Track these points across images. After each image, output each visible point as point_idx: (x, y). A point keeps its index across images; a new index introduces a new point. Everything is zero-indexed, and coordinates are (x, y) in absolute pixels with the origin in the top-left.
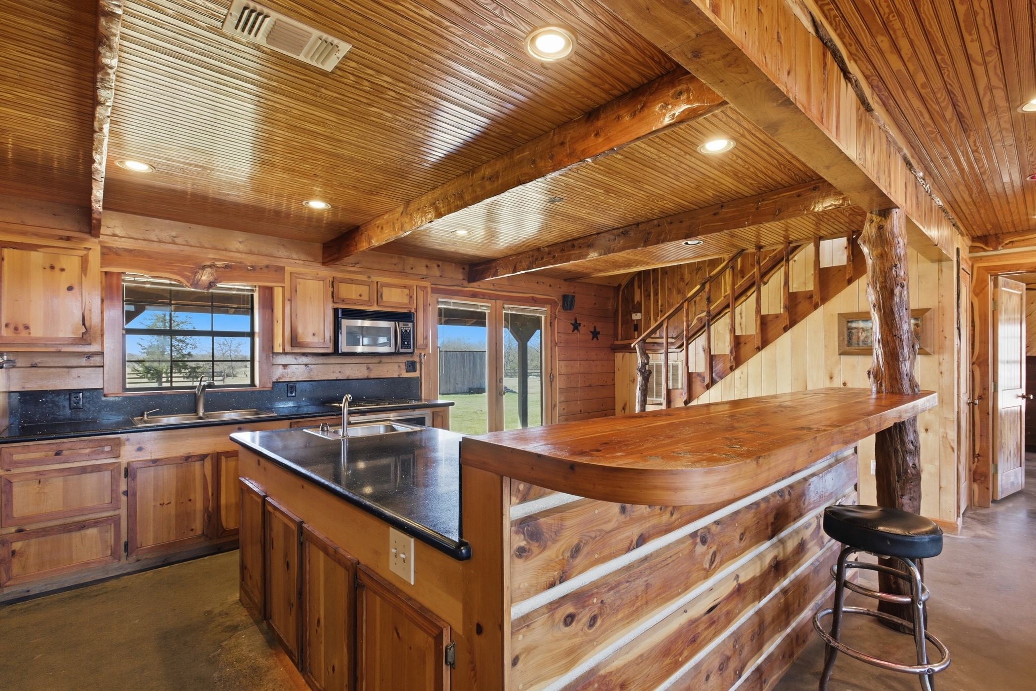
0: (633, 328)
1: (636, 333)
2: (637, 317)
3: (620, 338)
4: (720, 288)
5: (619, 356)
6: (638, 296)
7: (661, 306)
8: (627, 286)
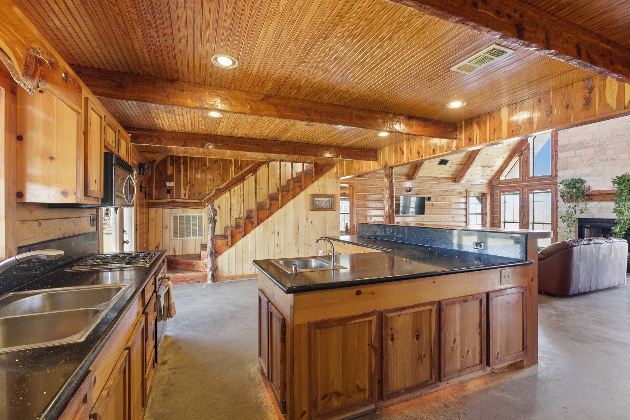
0: (166, 192)
1: (169, 195)
2: (169, 184)
3: (154, 197)
4: (229, 174)
5: (153, 211)
6: (170, 170)
7: (190, 179)
8: (161, 162)
